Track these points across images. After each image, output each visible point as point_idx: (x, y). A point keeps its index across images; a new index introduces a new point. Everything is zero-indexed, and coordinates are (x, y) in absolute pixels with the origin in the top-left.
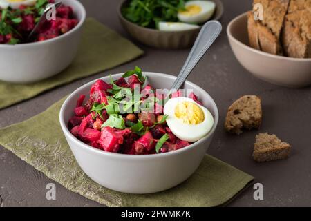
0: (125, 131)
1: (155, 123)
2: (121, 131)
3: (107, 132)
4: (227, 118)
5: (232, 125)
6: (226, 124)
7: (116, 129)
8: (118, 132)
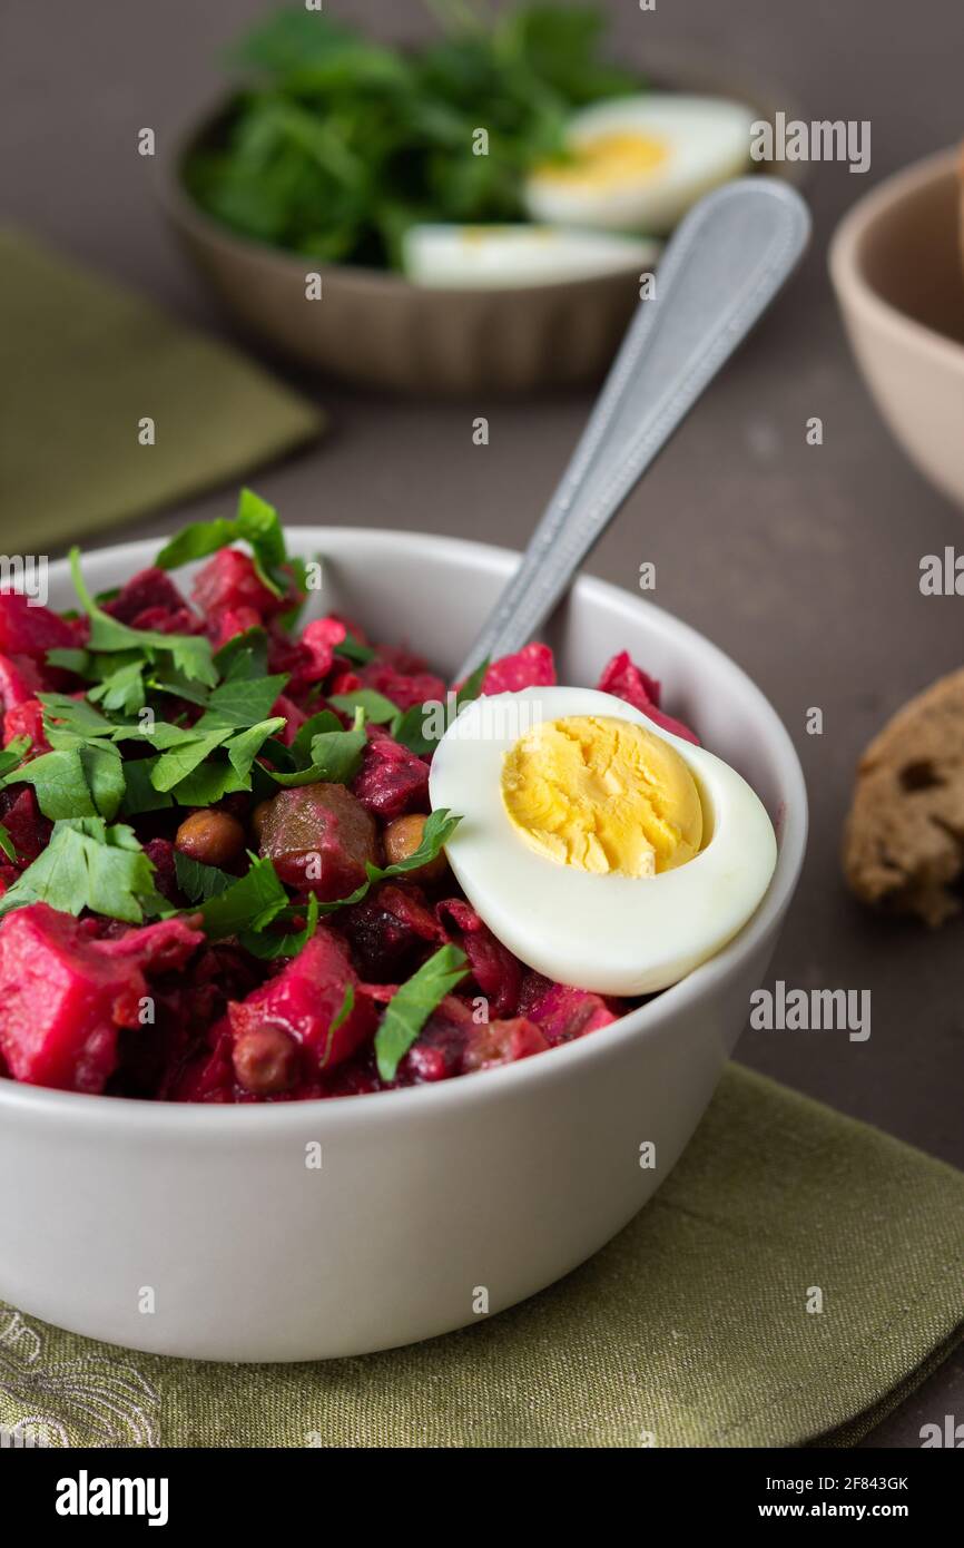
0: (155, 935)
1: (371, 870)
2: (129, 939)
3: (30, 946)
4: (862, 822)
5: (890, 865)
6: (853, 856)
7: (95, 923)
8: (107, 946)
